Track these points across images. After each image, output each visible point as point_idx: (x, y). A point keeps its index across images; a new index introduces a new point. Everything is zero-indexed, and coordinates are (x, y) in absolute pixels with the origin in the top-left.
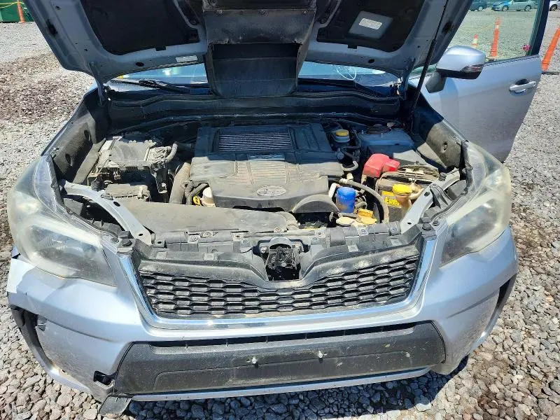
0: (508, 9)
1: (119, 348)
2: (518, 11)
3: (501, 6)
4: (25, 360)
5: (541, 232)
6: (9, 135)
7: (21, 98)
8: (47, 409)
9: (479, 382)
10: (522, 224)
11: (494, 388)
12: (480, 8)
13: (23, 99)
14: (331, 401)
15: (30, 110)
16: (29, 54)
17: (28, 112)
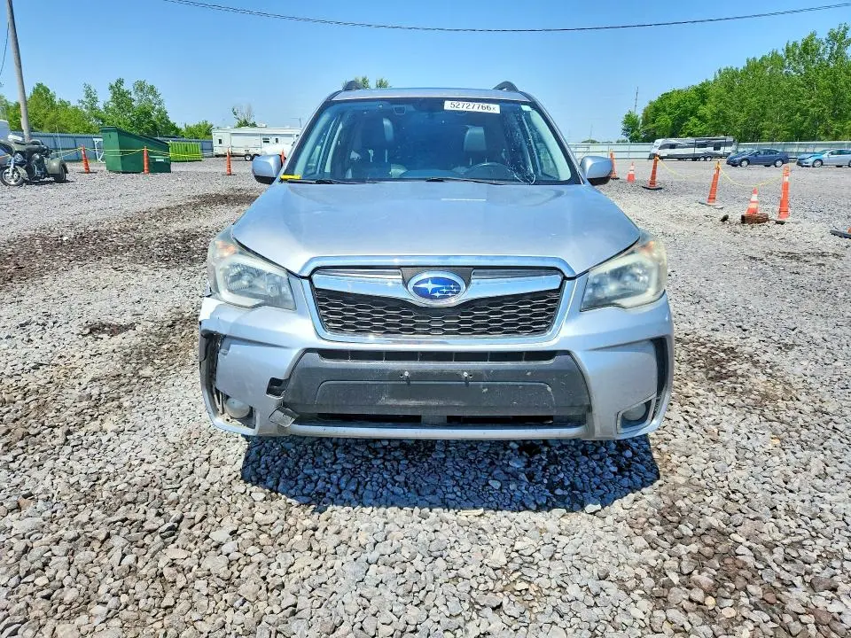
0: (822, 164)
1: (295, 352)
2: (838, 166)
3: (811, 160)
4: (173, 450)
5: (787, 387)
6: (145, 278)
7: (156, 244)
8: (197, 482)
9: (664, 497)
10: (764, 378)
11: (680, 503)
12: (779, 163)
13: (158, 247)
14: (491, 499)
15: (166, 257)
16: (163, 204)
17: (165, 259)
